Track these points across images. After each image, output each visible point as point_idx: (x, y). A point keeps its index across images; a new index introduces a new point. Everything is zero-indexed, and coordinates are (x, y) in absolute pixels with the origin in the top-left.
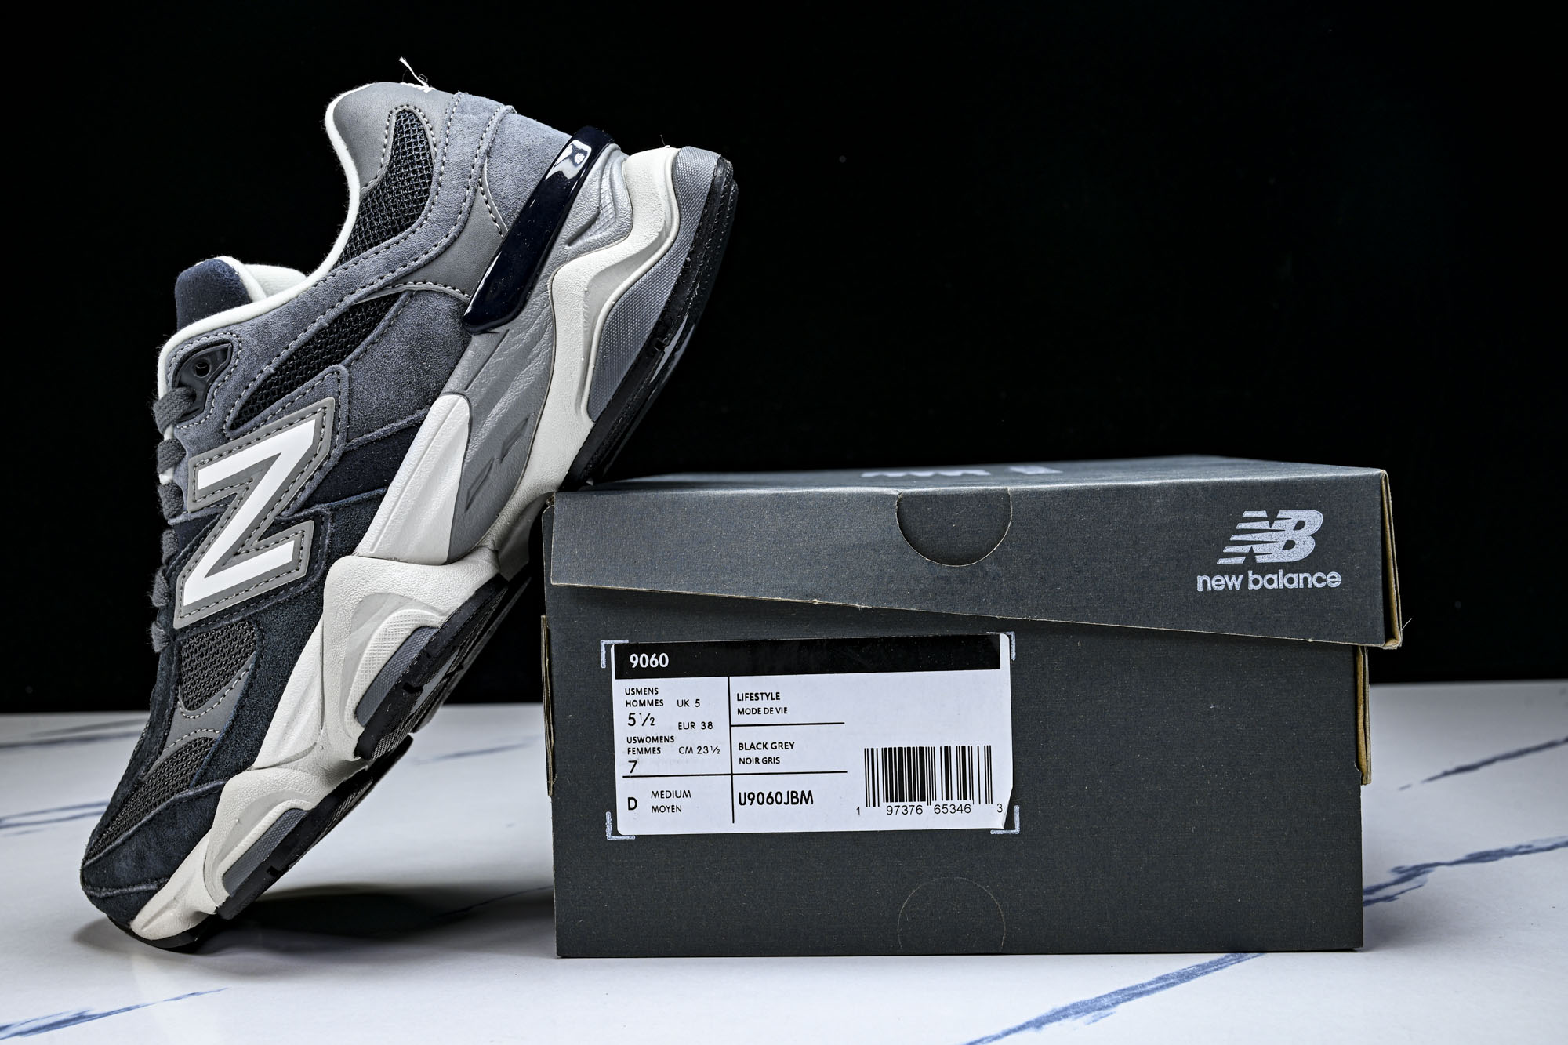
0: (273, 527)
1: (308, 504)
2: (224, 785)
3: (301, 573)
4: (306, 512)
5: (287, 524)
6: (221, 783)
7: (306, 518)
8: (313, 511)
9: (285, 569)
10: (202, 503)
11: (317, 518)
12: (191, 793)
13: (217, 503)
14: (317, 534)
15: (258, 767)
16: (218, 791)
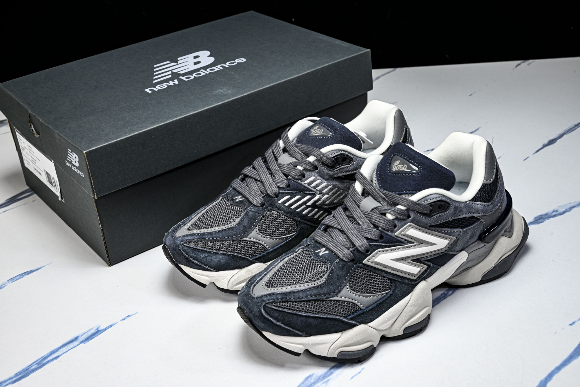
0: (417, 260)
1: (428, 261)
2: (358, 325)
3: (415, 278)
4: (427, 263)
5: (421, 262)
6: (358, 324)
7: (426, 265)
8: (429, 264)
9: (412, 275)
10: (400, 236)
11: (429, 266)
12: (346, 320)
13: (406, 240)
14: (426, 271)
15: (370, 325)
16: (354, 326)
